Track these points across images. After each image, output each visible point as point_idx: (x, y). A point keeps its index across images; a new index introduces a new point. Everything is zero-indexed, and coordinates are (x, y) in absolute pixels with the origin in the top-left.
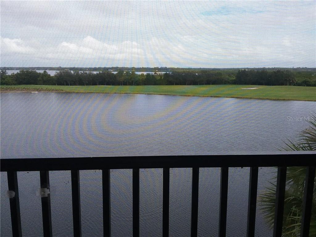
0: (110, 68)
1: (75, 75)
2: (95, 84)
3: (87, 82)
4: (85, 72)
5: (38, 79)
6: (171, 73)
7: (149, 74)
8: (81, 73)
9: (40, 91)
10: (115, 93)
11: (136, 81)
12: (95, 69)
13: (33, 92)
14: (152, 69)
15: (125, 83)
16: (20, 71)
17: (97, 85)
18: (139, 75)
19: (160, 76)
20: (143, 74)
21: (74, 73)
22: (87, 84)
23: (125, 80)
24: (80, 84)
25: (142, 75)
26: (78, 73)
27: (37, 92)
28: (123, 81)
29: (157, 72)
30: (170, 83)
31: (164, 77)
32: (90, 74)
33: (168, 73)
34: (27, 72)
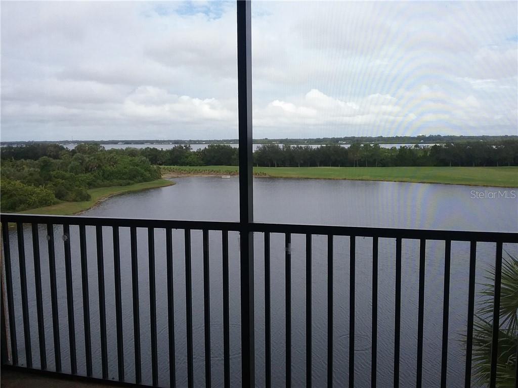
0: (341, 139)
1: (285, 150)
2: (313, 164)
3: (302, 162)
4: (299, 146)
5: (233, 157)
6: (443, 145)
7: (404, 147)
8: (294, 147)
9: (234, 175)
10: (345, 179)
11: (381, 160)
12: (318, 141)
13: (223, 177)
14: (413, 138)
15: (361, 163)
16: (209, 146)
17: (317, 166)
18: (388, 149)
19: (425, 150)
20: (395, 148)
21: (283, 148)
22: (302, 165)
23: (362, 157)
24: (291, 165)
25: (393, 149)
26: (290, 147)
27: (229, 177)
28: (358, 160)
29: (419, 145)
30: (443, 163)
31: (431, 153)
32: (307, 149)
33: (438, 145)
34: (219, 146)
